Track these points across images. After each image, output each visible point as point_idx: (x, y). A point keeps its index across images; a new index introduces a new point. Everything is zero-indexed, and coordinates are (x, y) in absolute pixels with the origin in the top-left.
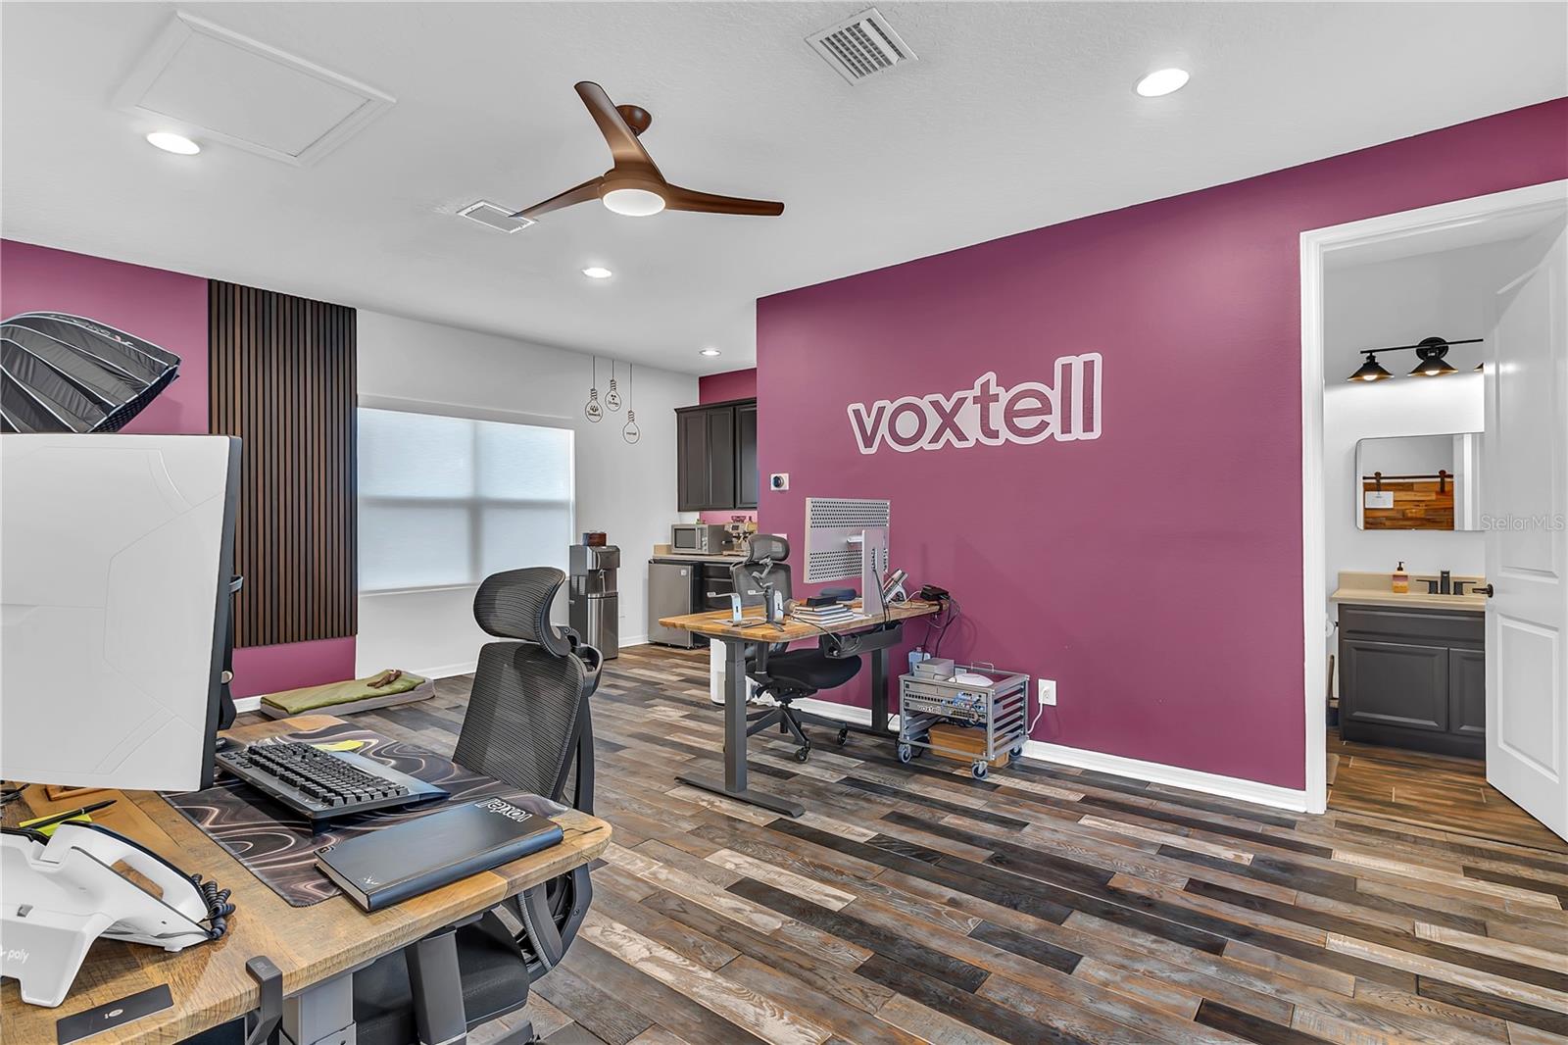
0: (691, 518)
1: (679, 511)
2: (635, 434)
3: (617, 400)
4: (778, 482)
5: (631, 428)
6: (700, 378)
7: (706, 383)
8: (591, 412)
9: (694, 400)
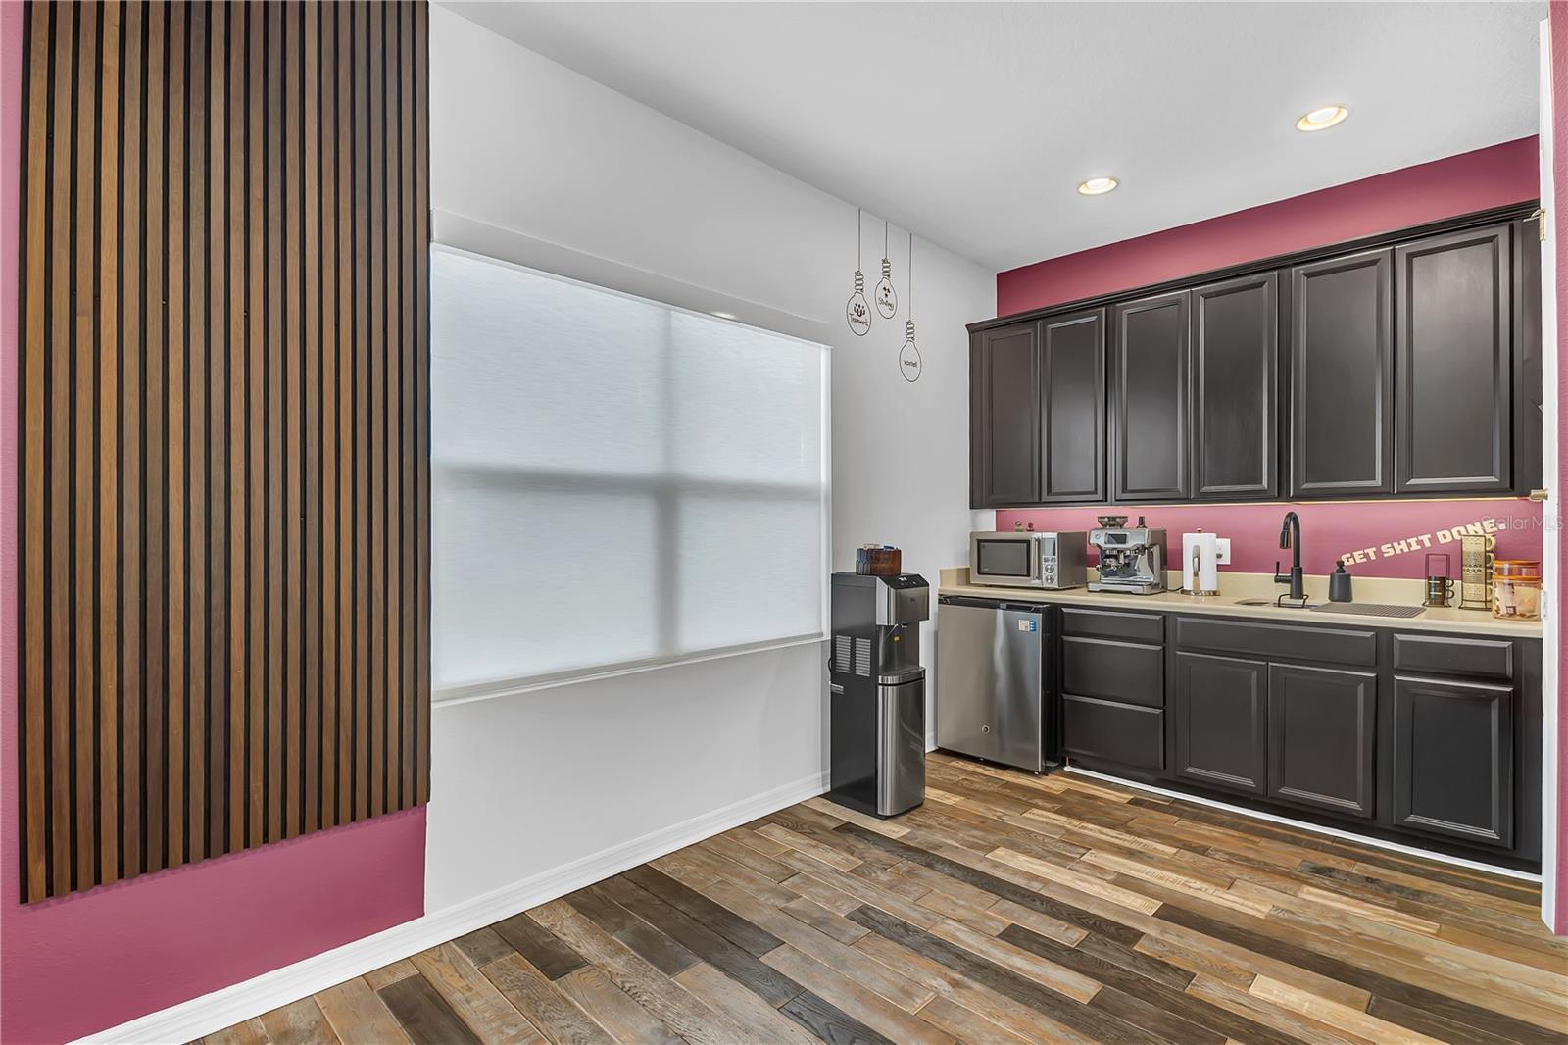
0: (987, 521)
1: (972, 507)
2: (915, 364)
3: (891, 299)
5: (910, 354)
6: (998, 275)
7: (1009, 281)
8: (856, 316)
9: (989, 312)
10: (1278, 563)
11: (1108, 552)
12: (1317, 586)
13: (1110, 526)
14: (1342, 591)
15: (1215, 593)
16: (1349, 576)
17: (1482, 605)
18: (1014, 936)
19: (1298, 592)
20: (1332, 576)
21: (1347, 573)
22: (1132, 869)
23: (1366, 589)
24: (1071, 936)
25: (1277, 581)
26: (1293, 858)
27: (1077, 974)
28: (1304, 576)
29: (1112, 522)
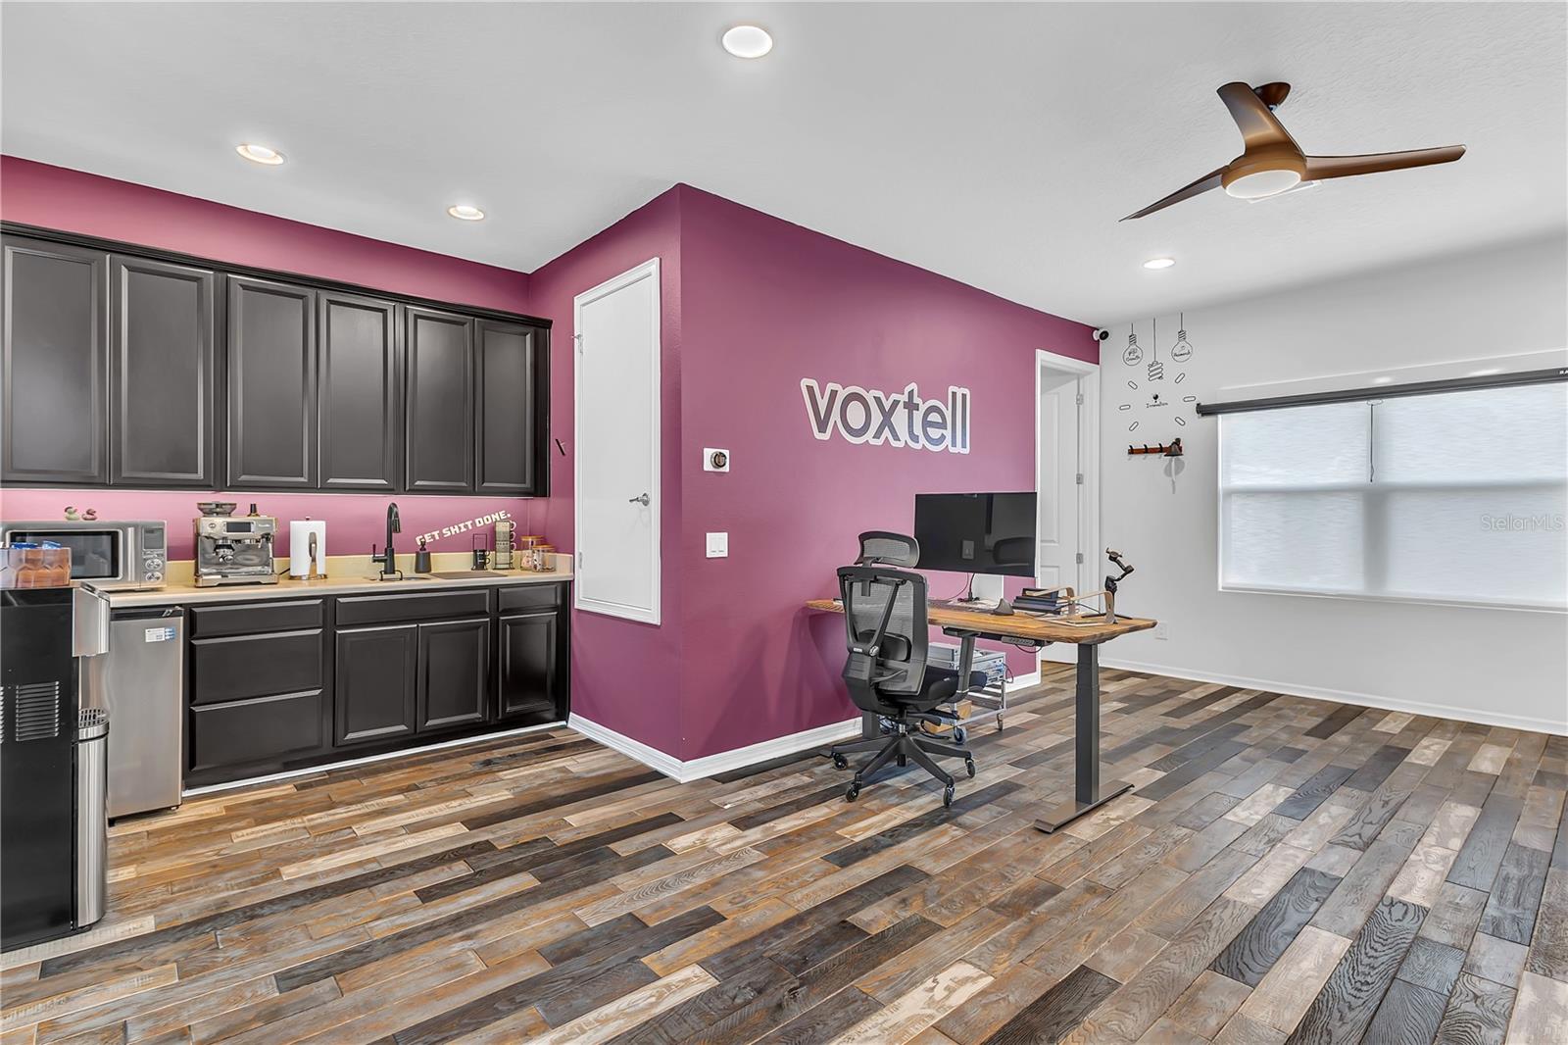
4: (718, 460)
10: (374, 546)
11: (220, 542)
12: (405, 561)
13: (217, 513)
14: (423, 565)
15: (325, 576)
16: (429, 553)
17: (507, 566)
18: (426, 896)
19: (390, 569)
20: (417, 553)
21: (427, 551)
22: (404, 819)
23: (443, 562)
24: (461, 869)
25: (375, 561)
26: (466, 765)
27: (506, 879)
28: (395, 555)
29: (218, 510)
